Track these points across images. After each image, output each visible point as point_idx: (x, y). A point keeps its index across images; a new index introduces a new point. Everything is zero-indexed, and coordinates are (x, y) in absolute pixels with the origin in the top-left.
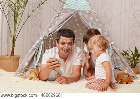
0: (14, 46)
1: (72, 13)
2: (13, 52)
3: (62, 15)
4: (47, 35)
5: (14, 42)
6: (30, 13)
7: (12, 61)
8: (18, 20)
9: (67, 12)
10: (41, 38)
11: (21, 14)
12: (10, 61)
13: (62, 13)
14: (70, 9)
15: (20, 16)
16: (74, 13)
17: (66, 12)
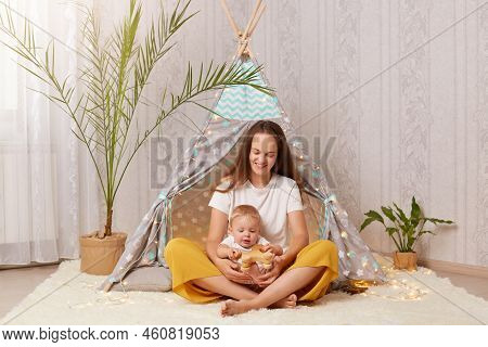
0: (110, 212)
1: (235, 129)
2: (108, 227)
3: (212, 135)
4: (176, 189)
5: (110, 204)
6: (142, 137)
7: (107, 249)
8: (117, 149)
9: (222, 127)
10: (163, 197)
11: (124, 132)
12: (102, 249)
13: (209, 133)
14: (227, 120)
15: (121, 141)
16: (240, 129)
17: (221, 129)
